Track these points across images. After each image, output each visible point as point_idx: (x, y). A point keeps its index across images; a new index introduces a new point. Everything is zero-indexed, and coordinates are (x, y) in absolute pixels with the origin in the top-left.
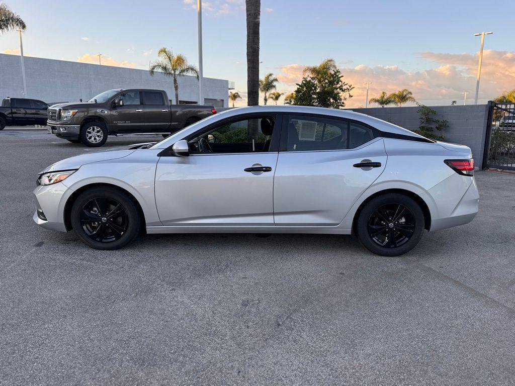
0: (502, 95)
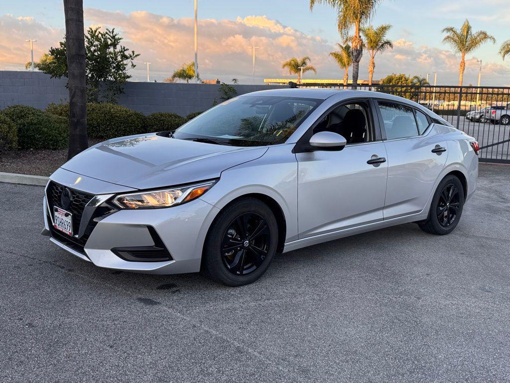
0: (182, 69)
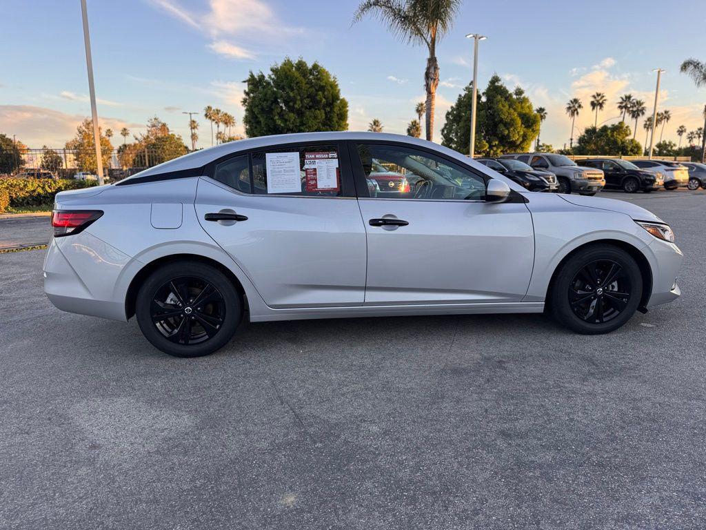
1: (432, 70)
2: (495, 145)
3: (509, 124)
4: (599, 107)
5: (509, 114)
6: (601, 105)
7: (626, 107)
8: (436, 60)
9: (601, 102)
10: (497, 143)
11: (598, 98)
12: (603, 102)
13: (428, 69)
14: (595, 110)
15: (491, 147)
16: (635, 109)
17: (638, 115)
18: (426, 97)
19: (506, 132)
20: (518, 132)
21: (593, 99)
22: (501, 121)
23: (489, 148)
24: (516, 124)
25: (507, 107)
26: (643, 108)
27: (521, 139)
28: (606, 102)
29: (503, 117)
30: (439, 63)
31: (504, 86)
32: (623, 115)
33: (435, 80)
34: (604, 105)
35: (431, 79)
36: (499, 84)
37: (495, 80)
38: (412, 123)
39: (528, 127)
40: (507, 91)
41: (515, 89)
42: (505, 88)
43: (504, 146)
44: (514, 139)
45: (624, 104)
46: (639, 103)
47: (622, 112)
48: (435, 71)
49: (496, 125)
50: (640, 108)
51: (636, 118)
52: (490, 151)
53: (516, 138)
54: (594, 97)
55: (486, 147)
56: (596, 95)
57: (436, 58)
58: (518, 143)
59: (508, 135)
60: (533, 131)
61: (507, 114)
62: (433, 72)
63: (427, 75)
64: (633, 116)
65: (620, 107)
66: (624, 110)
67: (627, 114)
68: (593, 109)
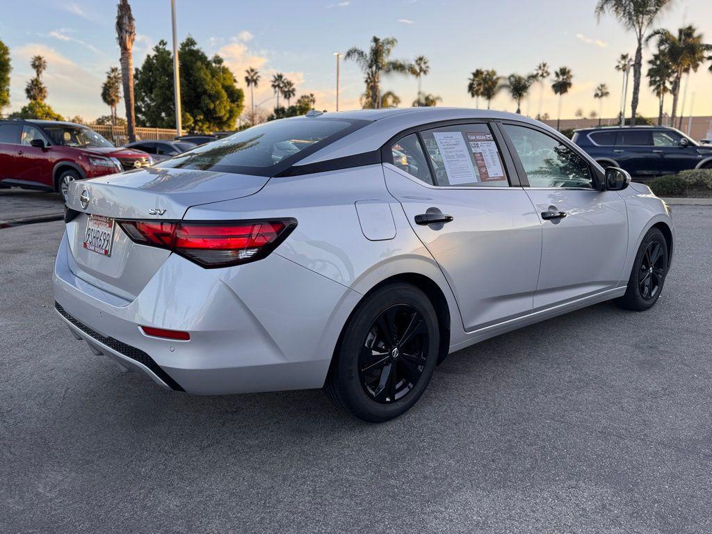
1: (126, 20)
2: (200, 121)
3: (214, 96)
4: (253, 84)
5: (214, 84)
6: (255, 82)
7: (278, 86)
8: (129, 8)
9: (255, 78)
10: (202, 117)
11: (252, 74)
12: (257, 79)
13: (120, 19)
14: (250, 87)
15: (196, 122)
16: (286, 90)
17: (290, 96)
18: (120, 53)
19: (212, 106)
20: (225, 107)
21: (247, 75)
22: (205, 92)
23: (194, 123)
24: (222, 98)
25: (210, 76)
26: (294, 90)
27: (228, 116)
28: (260, 79)
29: (207, 87)
30: (133, 13)
31: (202, 50)
32: (276, 95)
33: (131, 33)
34: (258, 82)
35: (126, 32)
36: (195, 48)
37: (190, 42)
38: (32, 82)
39: (233, 101)
40: (206, 58)
41: (213, 56)
42: (203, 54)
43: (209, 122)
44: (221, 115)
45: (276, 84)
46: (290, 84)
47: (276, 92)
48: (130, 23)
49: (198, 96)
50: (291, 89)
51: (288, 99)
52: (195, 127)
53: (222, 113)
54: (247, 71)
55: (191, 123)
56: (249, 70)
57: (129, 6)
58: (225, 119)
59: (214, 109)
60: (238, 106)
61: (211, 85)
62: (127, 23)
63: (120, 26)
64: (285, 97)
65: (274, 86)
66: (277, 89)
67: (280, 94)
68: (248, 85)
